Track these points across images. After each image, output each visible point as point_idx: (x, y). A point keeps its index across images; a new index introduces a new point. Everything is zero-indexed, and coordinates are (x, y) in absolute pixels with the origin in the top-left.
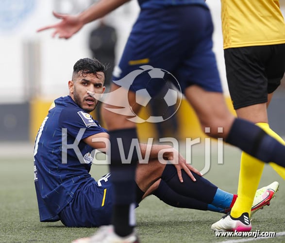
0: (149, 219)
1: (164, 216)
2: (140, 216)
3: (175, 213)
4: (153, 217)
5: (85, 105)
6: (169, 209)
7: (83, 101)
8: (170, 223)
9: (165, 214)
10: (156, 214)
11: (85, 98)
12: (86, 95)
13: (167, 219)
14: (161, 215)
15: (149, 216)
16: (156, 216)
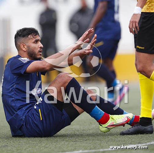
0: (80, 132)
1: (89, 130)
2: (74, 130)
3: (96, 128)
4: (82, 130)
5: (39, 55)
6: (92, 126)
7: (38, 53)
8: (93, 134)
9: (90, 129)
10: (84, 129)
11: (39, 51)
12: (39, 49)
13: (91, 132)
14: (87, 129)
15: (79, 130)
16: (84, 130)
